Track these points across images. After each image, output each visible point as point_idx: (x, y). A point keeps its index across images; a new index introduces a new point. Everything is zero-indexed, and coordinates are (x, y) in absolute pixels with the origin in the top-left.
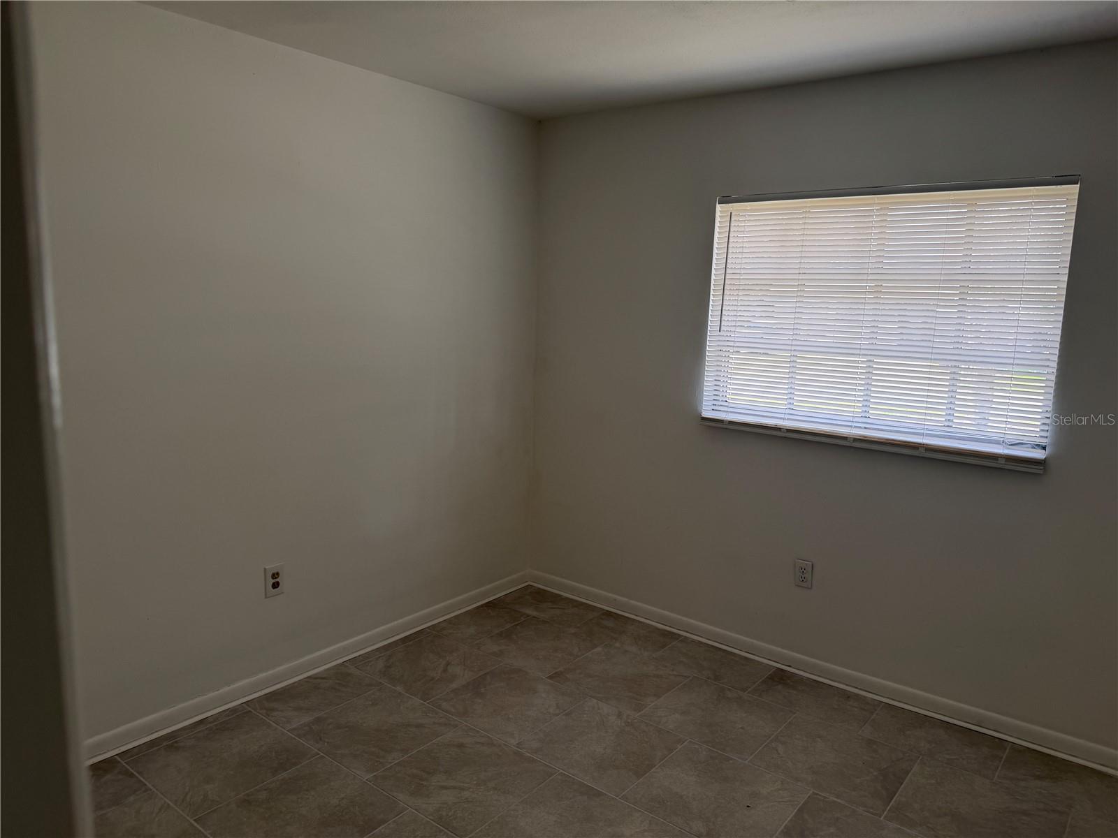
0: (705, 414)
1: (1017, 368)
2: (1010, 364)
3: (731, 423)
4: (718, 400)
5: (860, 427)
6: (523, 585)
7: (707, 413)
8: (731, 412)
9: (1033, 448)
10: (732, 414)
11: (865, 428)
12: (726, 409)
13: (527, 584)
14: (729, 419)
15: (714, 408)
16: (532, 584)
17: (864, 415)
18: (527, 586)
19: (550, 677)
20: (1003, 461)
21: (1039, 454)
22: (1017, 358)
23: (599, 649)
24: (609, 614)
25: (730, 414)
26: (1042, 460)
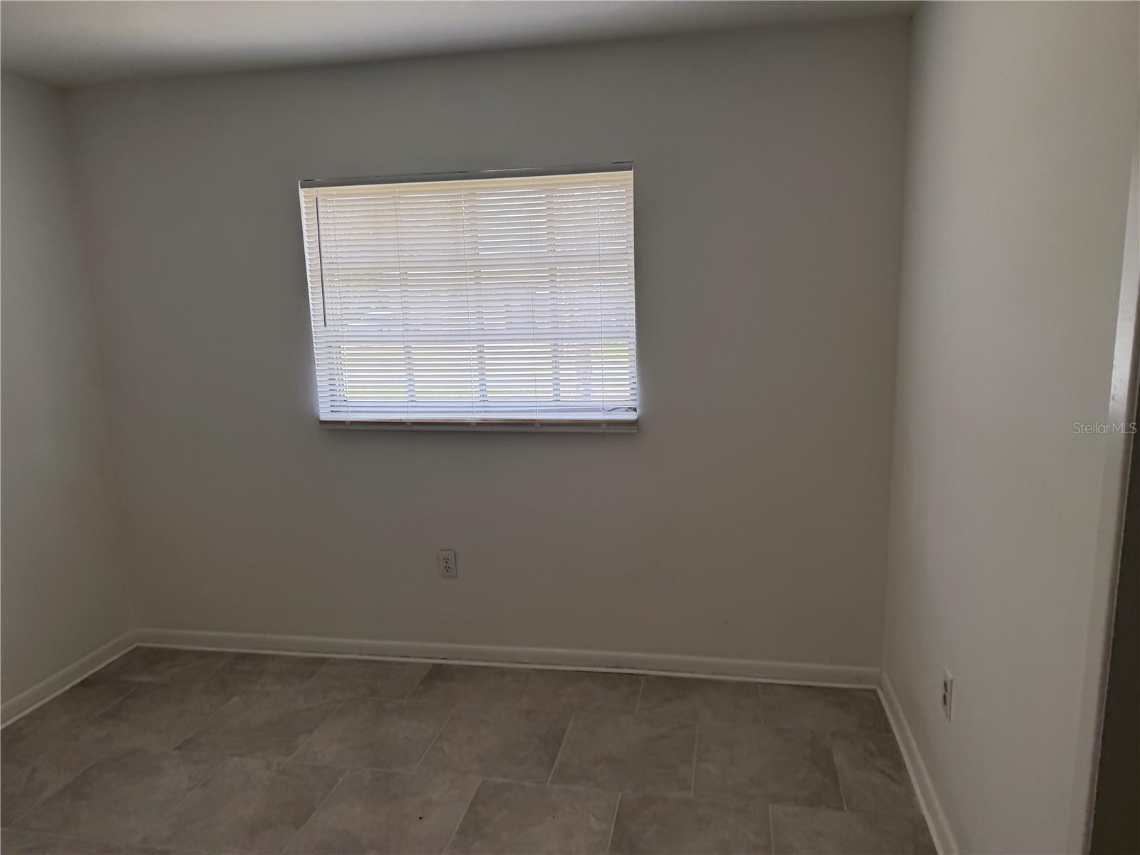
0: (323, 417)
1: (605, 342)
2: (599, 338)
3: (353, 423)
4: (336, 401)
5: (481, 412)
6: (129, 649)
7: (325, 416)
8: (351, 412)
9: (627, 411)
10: (353, 414)
11: (485, 411)
12: (345, 409)
13: (134, 646)
14: (351, 420)
15: (334, 409)
16: (139, 644)
17: (482, 399)
18: (134, 649)
19: (179, 748)
20: (604, 426)
21: (632, 416)
22: (604, 332)
23: (236, 699)
24: (243, 657)
25: (350, 414)
26: (634, 421)
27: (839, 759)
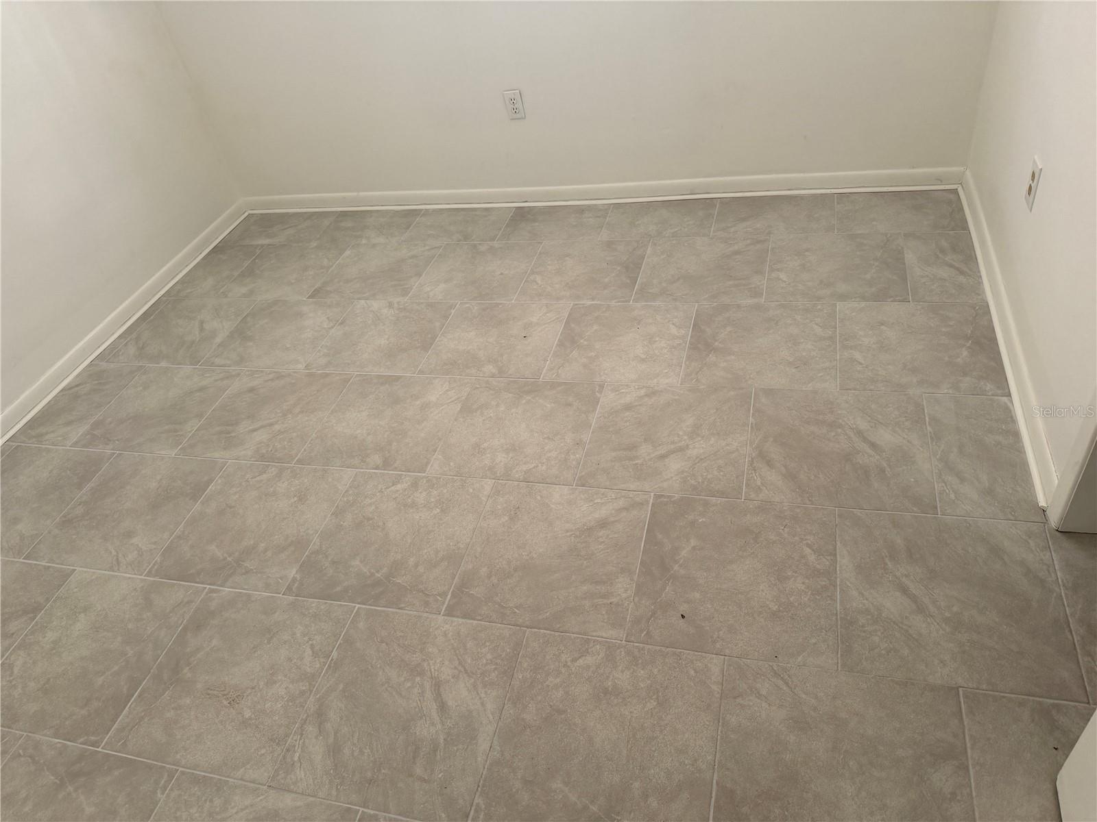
27: (910, 257)
